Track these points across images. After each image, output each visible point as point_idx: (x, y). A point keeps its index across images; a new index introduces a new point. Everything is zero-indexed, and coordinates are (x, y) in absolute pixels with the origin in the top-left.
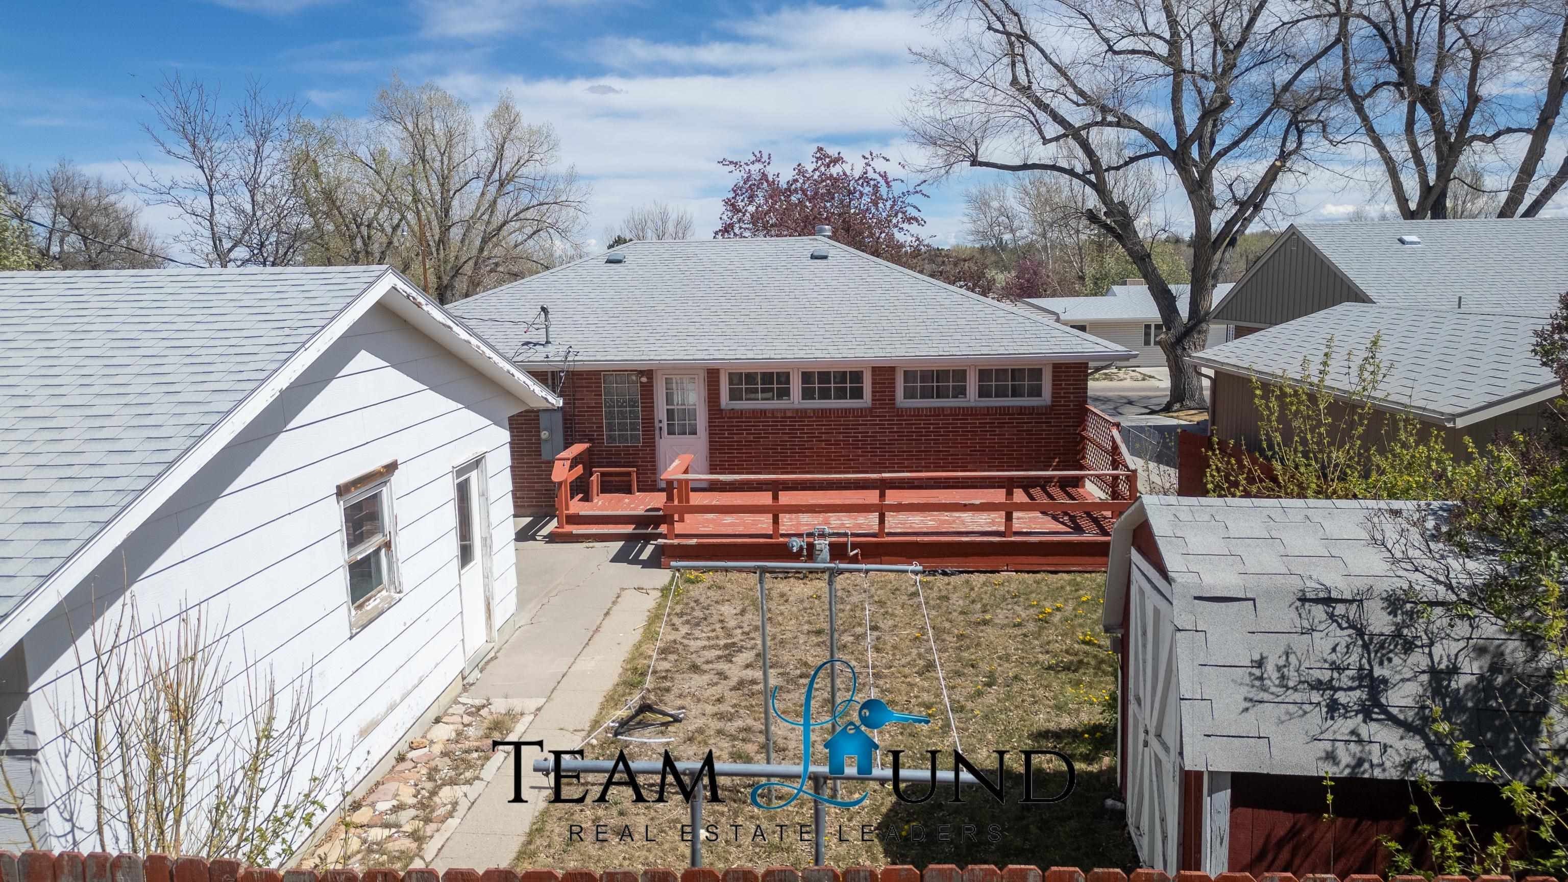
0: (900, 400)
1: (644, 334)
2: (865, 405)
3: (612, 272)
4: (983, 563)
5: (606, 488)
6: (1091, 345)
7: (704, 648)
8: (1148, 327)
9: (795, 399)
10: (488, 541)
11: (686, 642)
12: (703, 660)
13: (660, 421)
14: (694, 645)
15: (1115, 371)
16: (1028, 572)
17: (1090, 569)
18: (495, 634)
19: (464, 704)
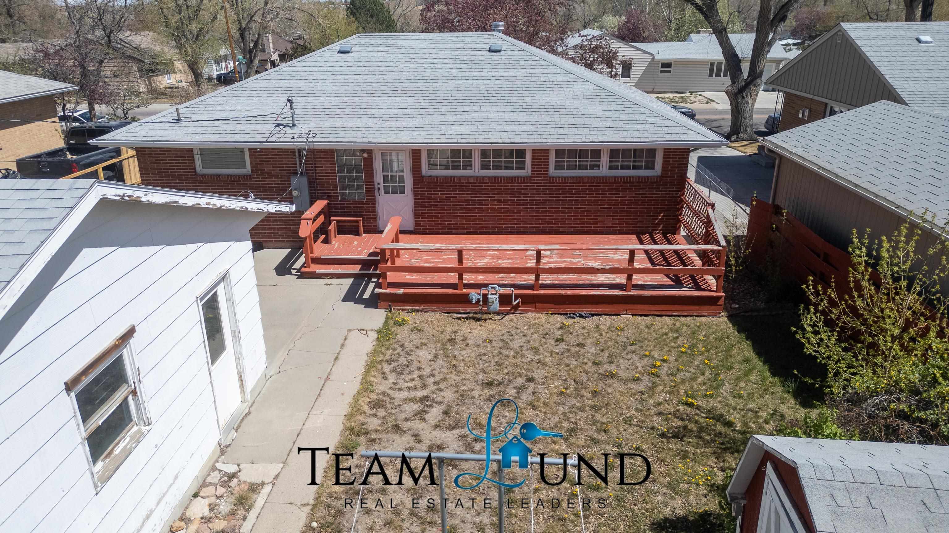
0: (552, 171)
1: (365, 118)
2: (526, 174)
3: (342, 62)
4: (608, 308)
5: (342, 230)
6: (695, 135)
7: (405, 400)
8: (712, 65)
9: (476, 170)
10: (237, 333)
11: (391, 392)
12: (403, 416)
13: (379, 184)
14: (400, 396)
15: (688, 95)
16: (641, 315)
17: (686, 314)
18: (248, 395)
19: (220, 471)
